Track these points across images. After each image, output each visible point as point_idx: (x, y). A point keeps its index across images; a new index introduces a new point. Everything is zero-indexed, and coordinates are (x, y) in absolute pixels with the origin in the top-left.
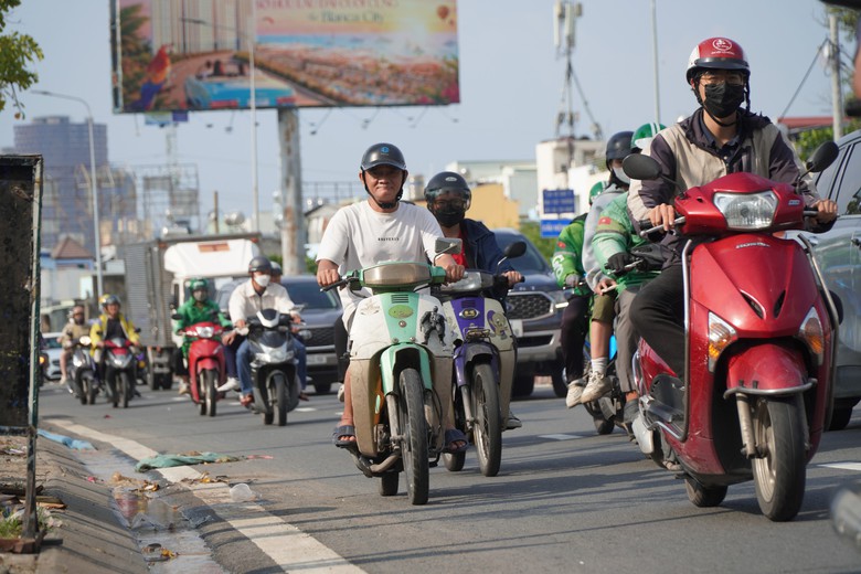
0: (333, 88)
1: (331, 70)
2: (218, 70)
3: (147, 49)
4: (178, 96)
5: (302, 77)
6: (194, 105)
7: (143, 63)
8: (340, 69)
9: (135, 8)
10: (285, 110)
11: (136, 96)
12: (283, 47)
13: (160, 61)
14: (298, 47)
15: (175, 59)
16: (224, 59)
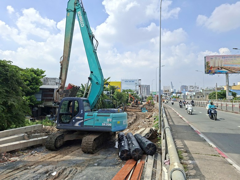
0: (233, 71)
1: (233, 69)
2: (218, 69)
3: (210, 66)
4: (213, 72)
5: (229, 70)
6: (215, 73)
7: (209, 68)
8: (234, 69)
9: (208, 62)
10: (227, 73)
11: (208, 72)
12: (227, 66)
13: (211, 68)
14: (229, 66)
15: (213, 68)
16: (219, 67)
